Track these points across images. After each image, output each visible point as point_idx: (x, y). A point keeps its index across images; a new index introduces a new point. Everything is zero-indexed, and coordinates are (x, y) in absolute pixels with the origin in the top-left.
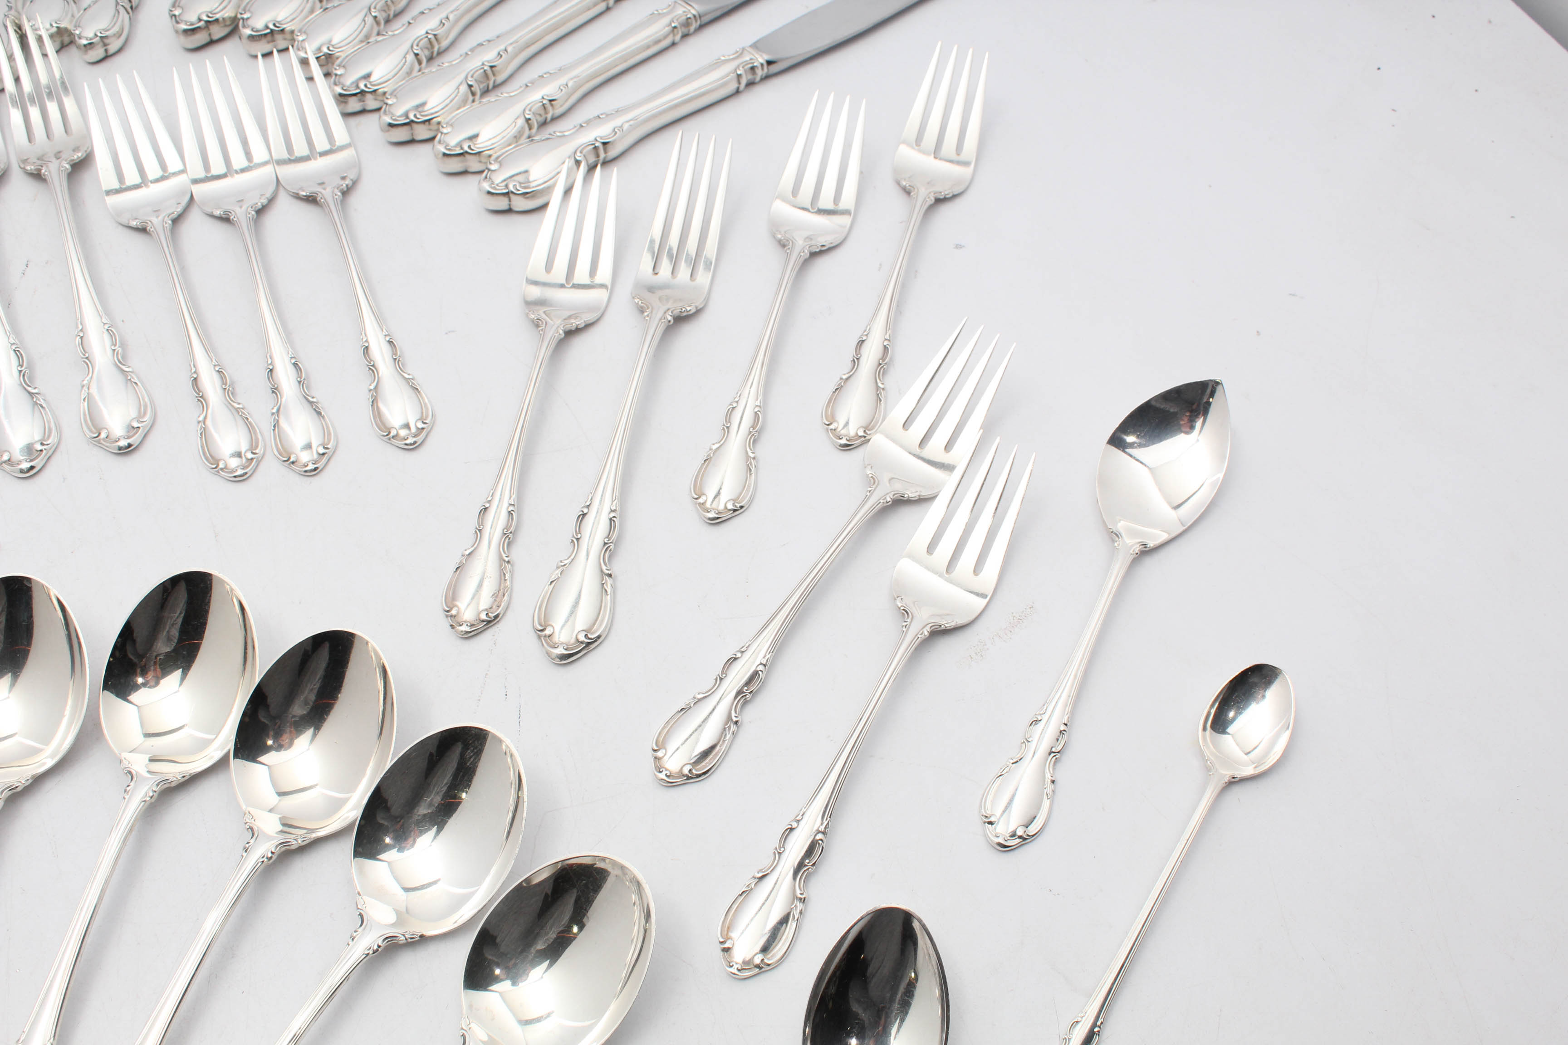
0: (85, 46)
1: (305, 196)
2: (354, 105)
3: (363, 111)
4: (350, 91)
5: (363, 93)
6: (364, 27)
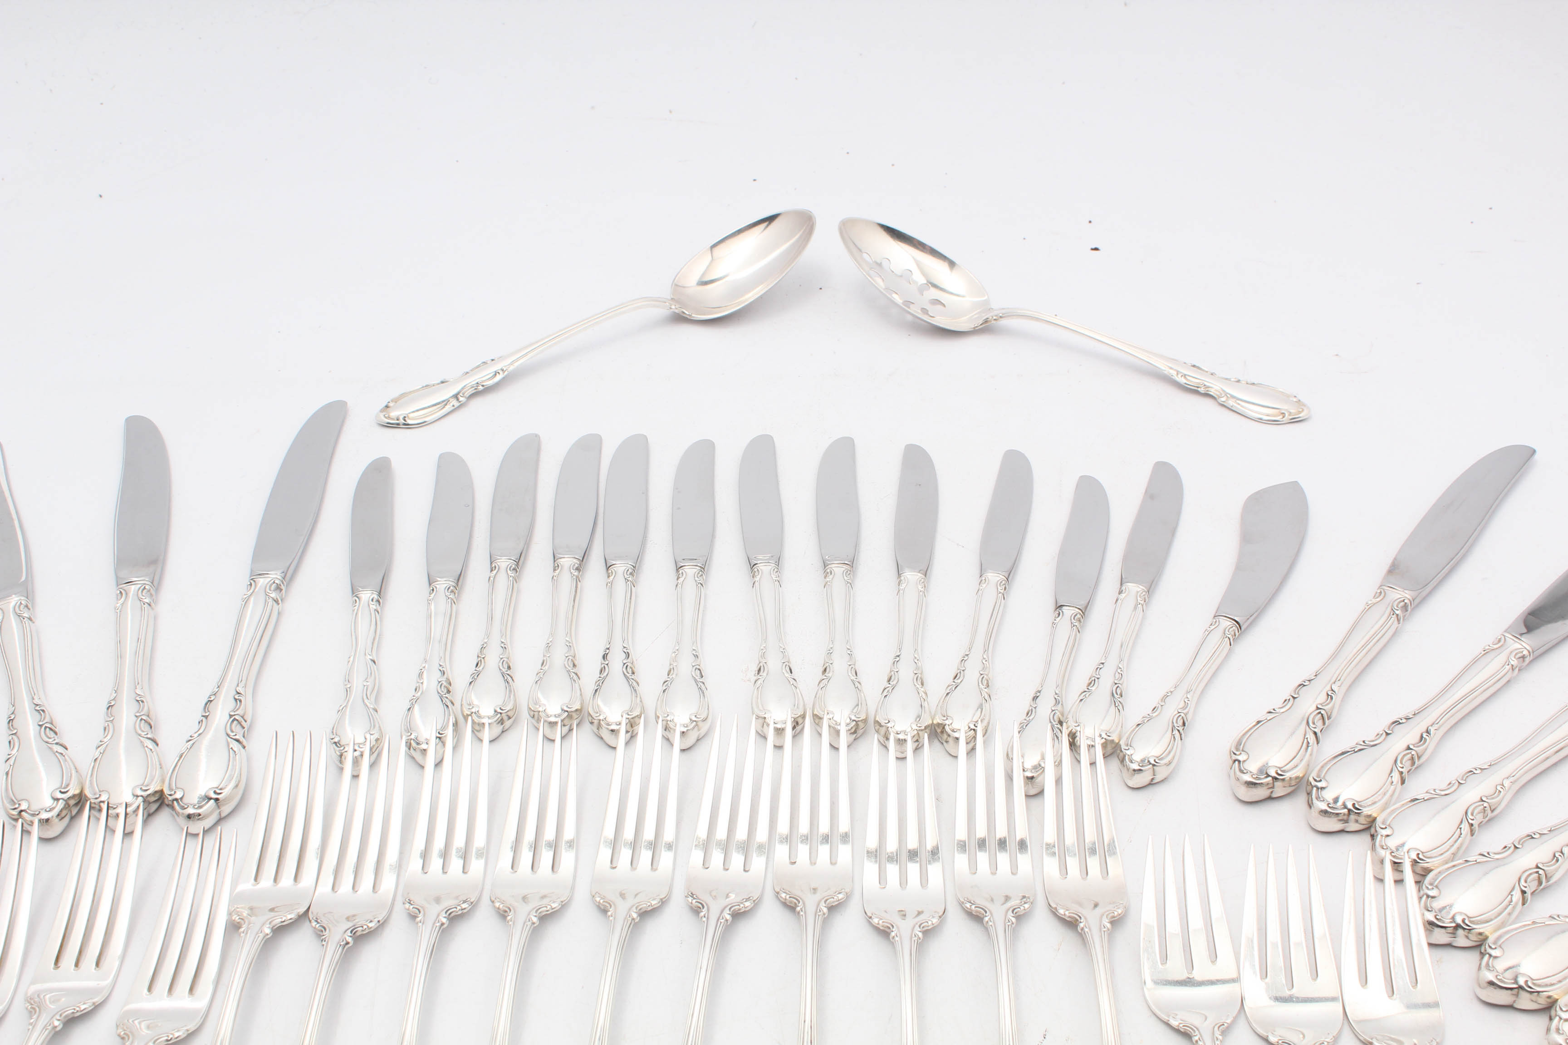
0: (1134, 770)
2: (1441, 937)
3: (1449, 945)
4: (1444, 922)
5: (1458, 926)
6: (1460, 837)
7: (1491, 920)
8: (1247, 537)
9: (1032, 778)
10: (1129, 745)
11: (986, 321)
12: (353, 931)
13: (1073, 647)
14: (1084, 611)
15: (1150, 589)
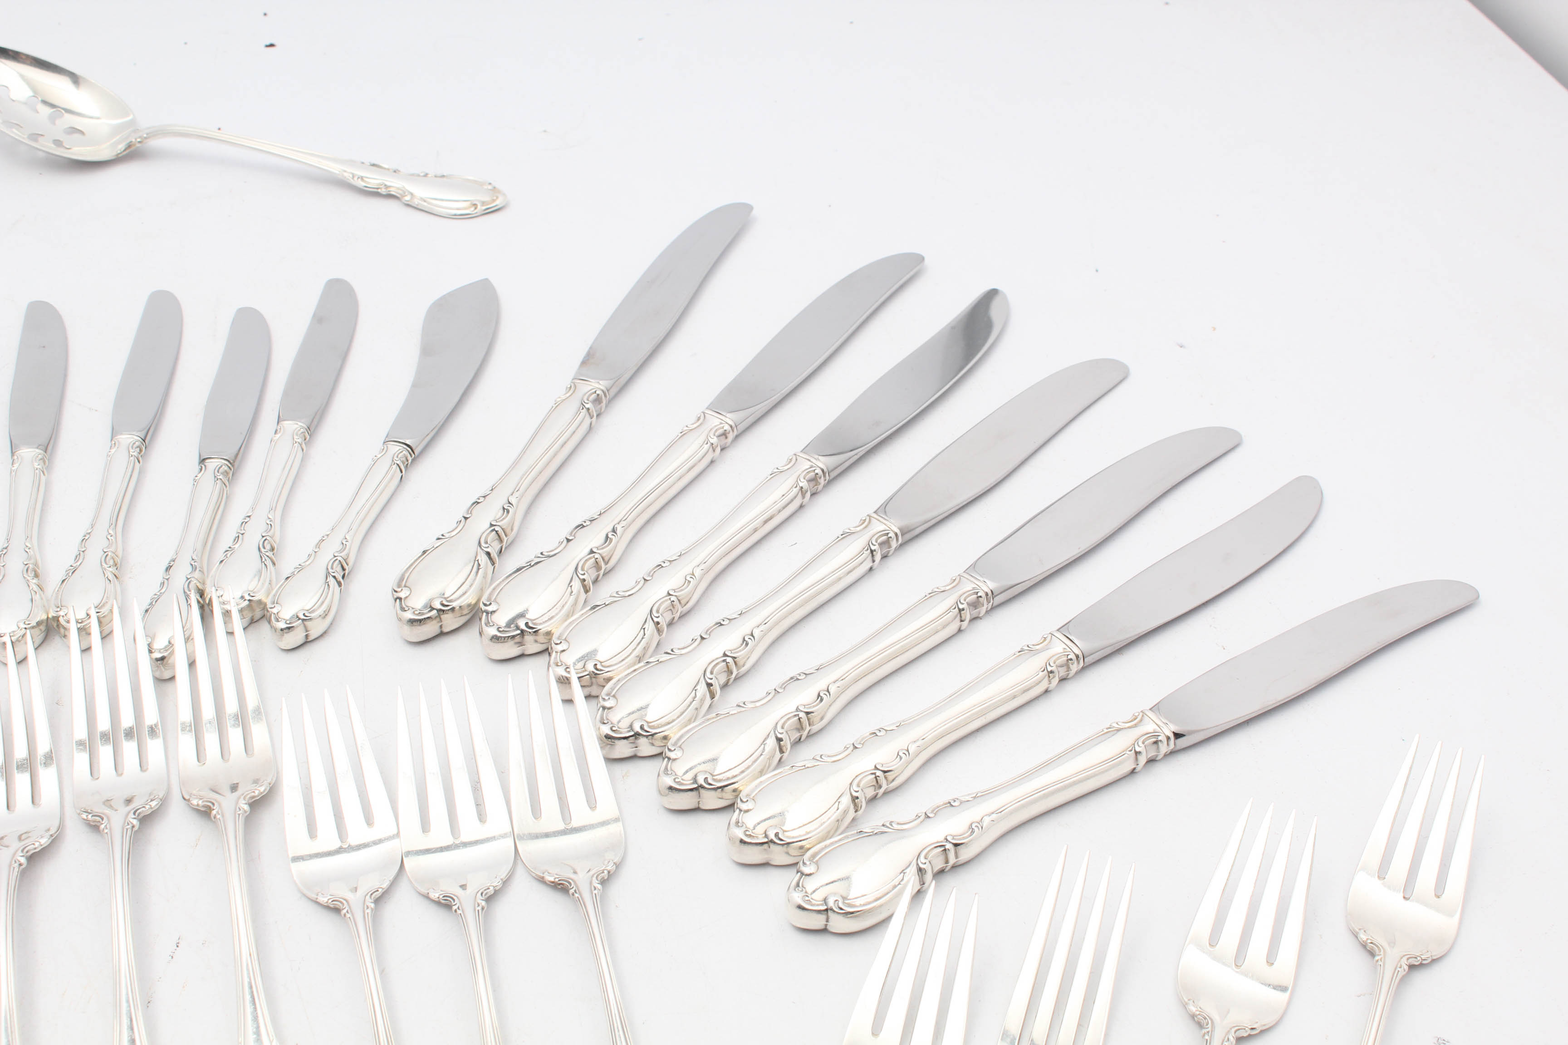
0: (282, 630)
1: (553, 882)
3: (634, 757)
4: (621, 733)
5: (637, 735)
6: (643, 638)
7: (673, 721)
9: (162, 659)
10: (277, 602)
11: (129, 146)
13: (221, 500)
14: (235, 462)
15: (312, 428)
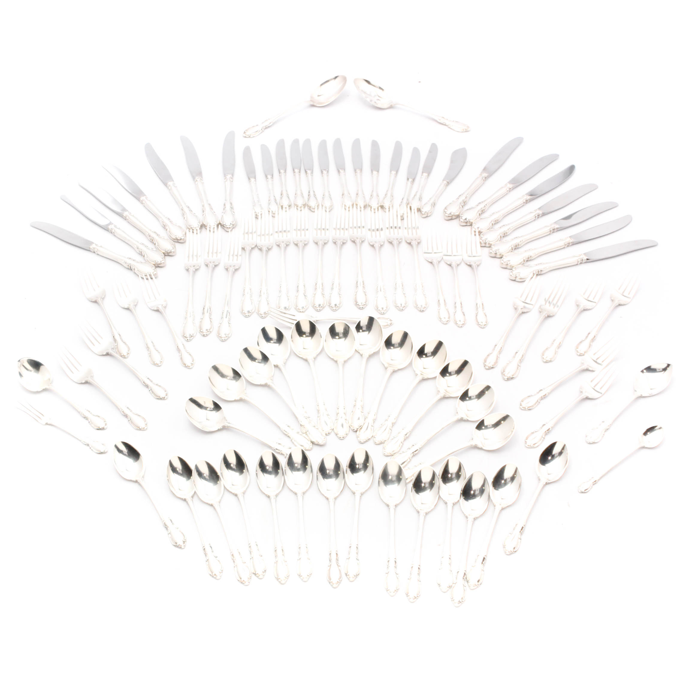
0: (423, 214)
1: (469, 265)
4: (484, 242)
5: (486, 243)
6: (489, 226)
7: (493, 241)
8: (452, 162)
9: (402, 216)
10: (422, 208)
11: (391, 106)
12: (268, 248)
13: (411, 188)
14: (414, 180)
15: (429, 175)
